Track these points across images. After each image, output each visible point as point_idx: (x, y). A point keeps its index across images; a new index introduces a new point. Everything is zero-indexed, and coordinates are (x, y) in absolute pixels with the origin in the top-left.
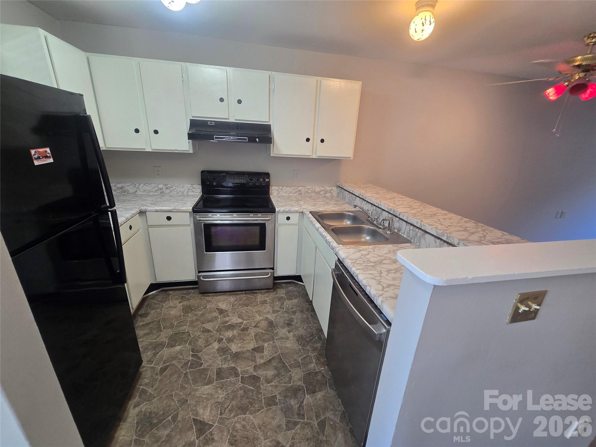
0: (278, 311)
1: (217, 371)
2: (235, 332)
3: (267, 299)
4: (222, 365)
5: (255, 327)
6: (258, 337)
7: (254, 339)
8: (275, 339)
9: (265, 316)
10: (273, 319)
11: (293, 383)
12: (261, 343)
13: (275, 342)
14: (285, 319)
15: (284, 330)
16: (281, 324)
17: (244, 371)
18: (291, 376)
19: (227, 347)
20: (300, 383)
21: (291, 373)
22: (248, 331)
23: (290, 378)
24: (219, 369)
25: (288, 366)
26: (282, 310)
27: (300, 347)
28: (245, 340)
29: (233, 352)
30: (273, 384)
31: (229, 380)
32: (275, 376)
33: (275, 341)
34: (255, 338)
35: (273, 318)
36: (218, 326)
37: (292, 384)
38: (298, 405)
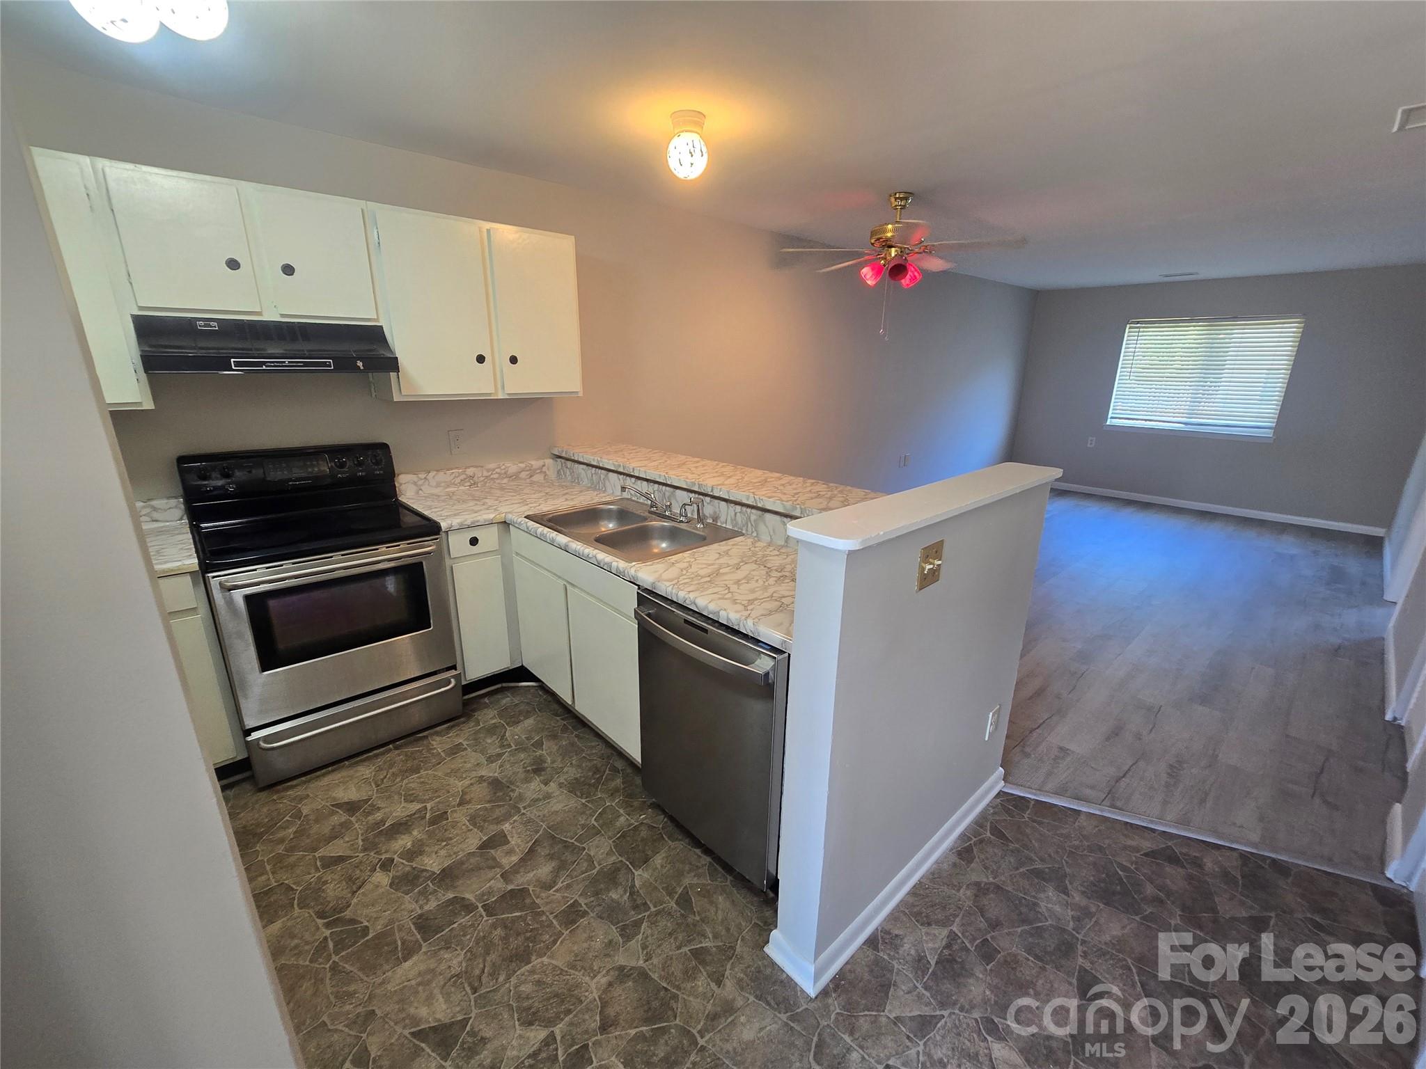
0: (500, 755)
1: (414, 924)
2: (415, 833)
3: (461, 741)
4: (421, 907)
5: (460, 804)
6: (478, 820)
7: (471, 827)
8: (522, 809)
9: (474, 774)
10: (496, 774)
11: (599, 865)
12: (493, 829)
13: (524, 814)
14: (524, 763)
15: (532, 784)
16: (522, 776)
17: (483, 895)
18: (590, 855)
19: (414, 869)
20: (612, 859)
21: (586, 850)
22: (448, 819)
23: (590, 860)
24: (420, 916)
25: (576, 843)
26: (509, 750)
27: (584, 801)
28: (451, 839)
29: (434, 873)
30: (560, 885)
31: (455, 925)
32: (556, 873)
33: (523, 811)
34: (475, 825)
35: (495, 772)
36: (363, 840)
37: (598, 868)
38: (628, 894)
